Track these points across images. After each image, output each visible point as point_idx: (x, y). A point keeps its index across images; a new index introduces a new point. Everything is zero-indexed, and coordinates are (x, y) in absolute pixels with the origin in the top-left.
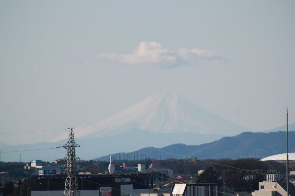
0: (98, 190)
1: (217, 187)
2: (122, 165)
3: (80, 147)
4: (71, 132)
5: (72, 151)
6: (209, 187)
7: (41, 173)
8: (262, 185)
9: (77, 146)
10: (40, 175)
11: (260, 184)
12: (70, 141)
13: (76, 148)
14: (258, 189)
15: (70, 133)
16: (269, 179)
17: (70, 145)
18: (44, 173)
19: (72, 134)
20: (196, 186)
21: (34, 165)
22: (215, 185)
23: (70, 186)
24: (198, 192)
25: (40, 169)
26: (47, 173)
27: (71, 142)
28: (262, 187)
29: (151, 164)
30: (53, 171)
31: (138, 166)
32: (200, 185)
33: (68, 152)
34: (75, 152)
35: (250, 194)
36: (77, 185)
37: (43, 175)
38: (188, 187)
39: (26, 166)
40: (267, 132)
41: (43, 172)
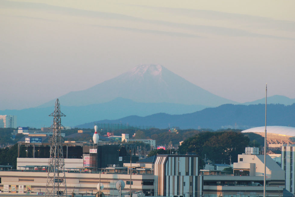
0: (82, 158)
1: (197, 158)
2: (106, 134)
3: (66, 117)
4: (58, 102)
5: (58, 120)
6: (190, 158)
7: (28, 141)
8: (241, 158)
9: (63, 116)
10: (26, 142)
11: (240, 156)
12: (56, 111)
13: (61, 117)
14: (237, 162)
15: (56, 103)
16: (247, 151)
17: (56, 115)
18: (31, 141)
19: (58, 104)
20: (177, 158)
21: (20, 131)
22: (196, 156)
23: (55, 154)
24: (179, 163)
25: (27, 136)
26: (33, 141)
27: (58, 111)
28: (241, 160)
29: (135, 134)
30: (39, 139)
31: (121, 136)
32: (181, 156)
33: (54, 121)
34: (61, 121)
35: (229, 165)
36: (62, 154)
37: (29, 142)
38: (170, 158)
39: (13, 132)
40: (248, 105)
41: (29, 140)
